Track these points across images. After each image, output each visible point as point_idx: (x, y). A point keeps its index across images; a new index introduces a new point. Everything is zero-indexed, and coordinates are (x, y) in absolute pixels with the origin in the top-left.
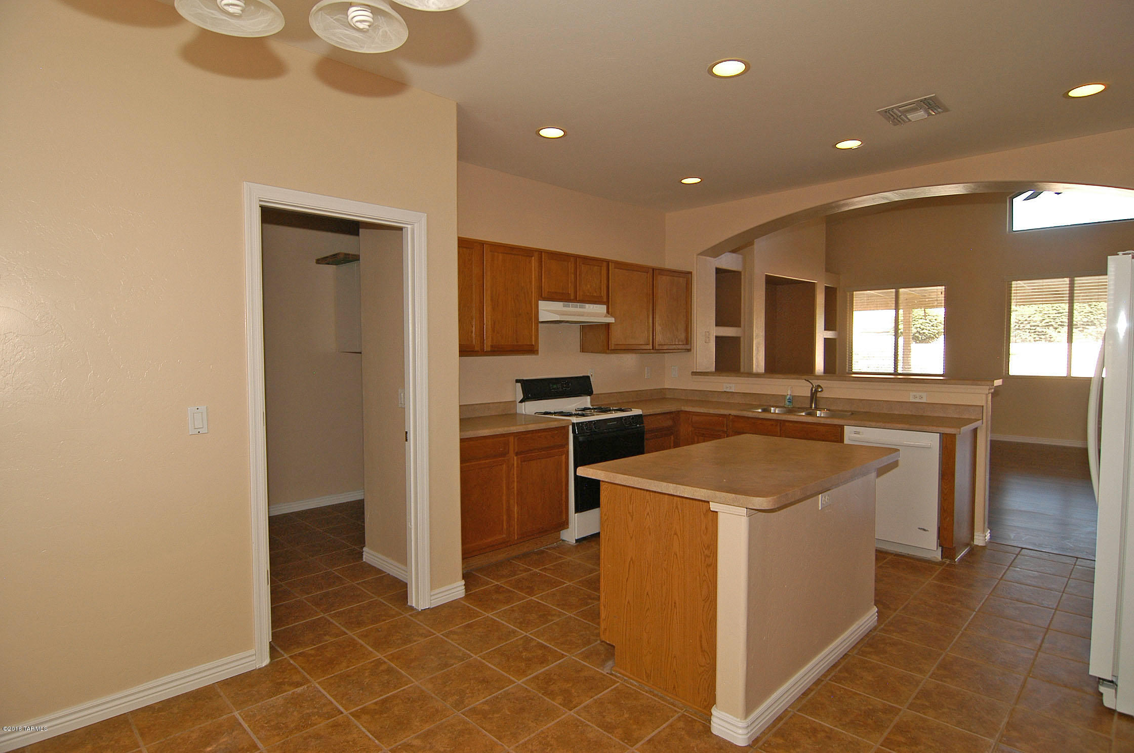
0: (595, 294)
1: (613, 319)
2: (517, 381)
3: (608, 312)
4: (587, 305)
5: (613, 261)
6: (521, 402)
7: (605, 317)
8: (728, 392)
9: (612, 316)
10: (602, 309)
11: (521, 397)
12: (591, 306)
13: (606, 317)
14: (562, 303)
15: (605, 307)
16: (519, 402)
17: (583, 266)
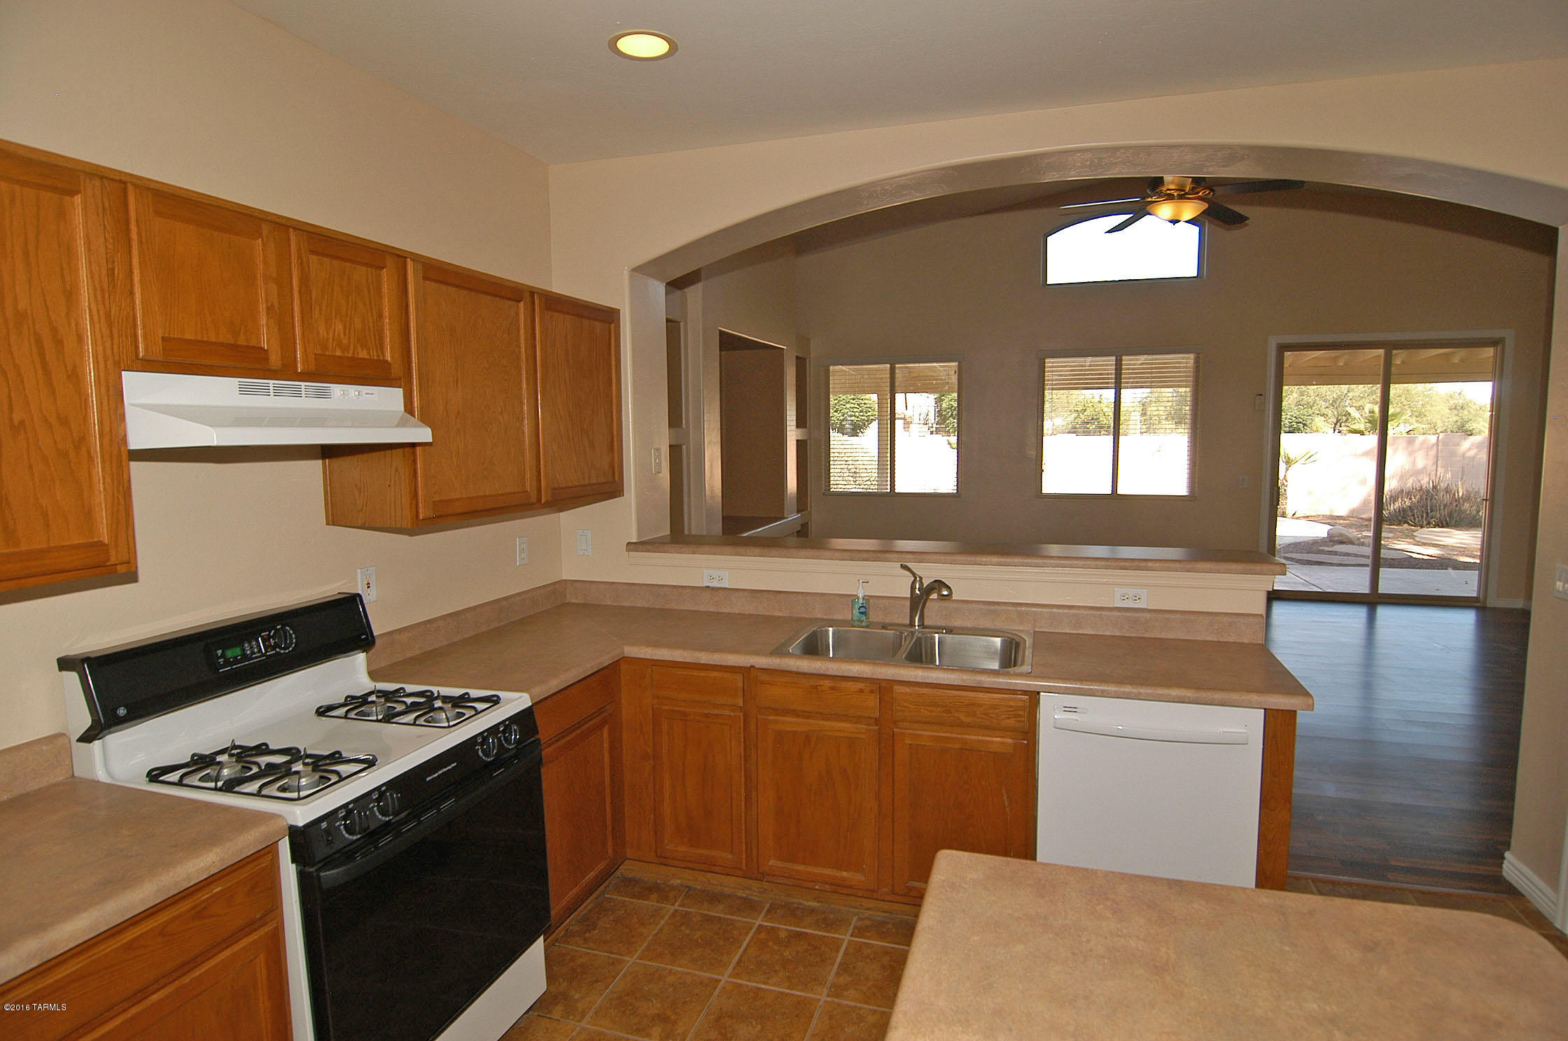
0: (363, 354)
1: (428, 431)
2: (65, 664)
3: (409, 409)
4: (337, 390)
5: (416, 258)
6: (87, 737)
7: (398, 426)
8: (714, 589)
9: (426, 419)
10: (390, 399)
11: (84, 720)
12: (352, 390)
13: (401, 424)
14: (235, 381)
15: (399, 393)
16: (78, 740)
17: (314, 258)
